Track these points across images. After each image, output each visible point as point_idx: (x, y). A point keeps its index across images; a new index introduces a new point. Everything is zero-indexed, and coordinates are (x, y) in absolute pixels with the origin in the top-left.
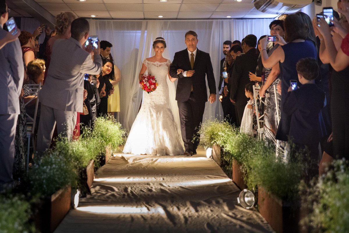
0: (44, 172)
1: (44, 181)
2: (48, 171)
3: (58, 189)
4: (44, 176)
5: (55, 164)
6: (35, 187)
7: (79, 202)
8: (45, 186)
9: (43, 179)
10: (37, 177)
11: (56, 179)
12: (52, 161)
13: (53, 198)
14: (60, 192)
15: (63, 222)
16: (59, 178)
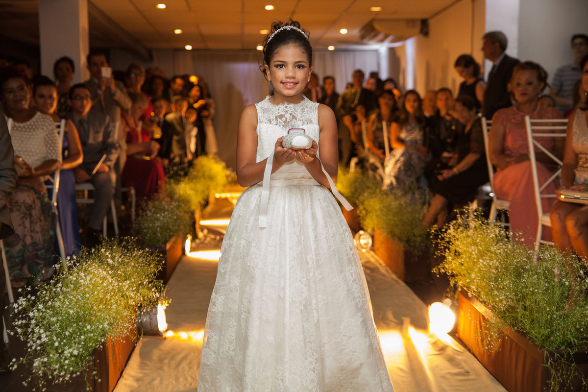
0: (157, 219)
1: (158, 229)
2: (161, 219)
3: (171, 237)
4: (158, 224)
5: (168, 211)
6: (149, 235)
7: (191, 247)
8: (159, 235)
9: (157, 227)
10: (151, 225)
11: (171, 227)
12: (164, 208)
13: (168, 246)
14: (173, 239)
15: (177, 270)
16: (173, 226)
